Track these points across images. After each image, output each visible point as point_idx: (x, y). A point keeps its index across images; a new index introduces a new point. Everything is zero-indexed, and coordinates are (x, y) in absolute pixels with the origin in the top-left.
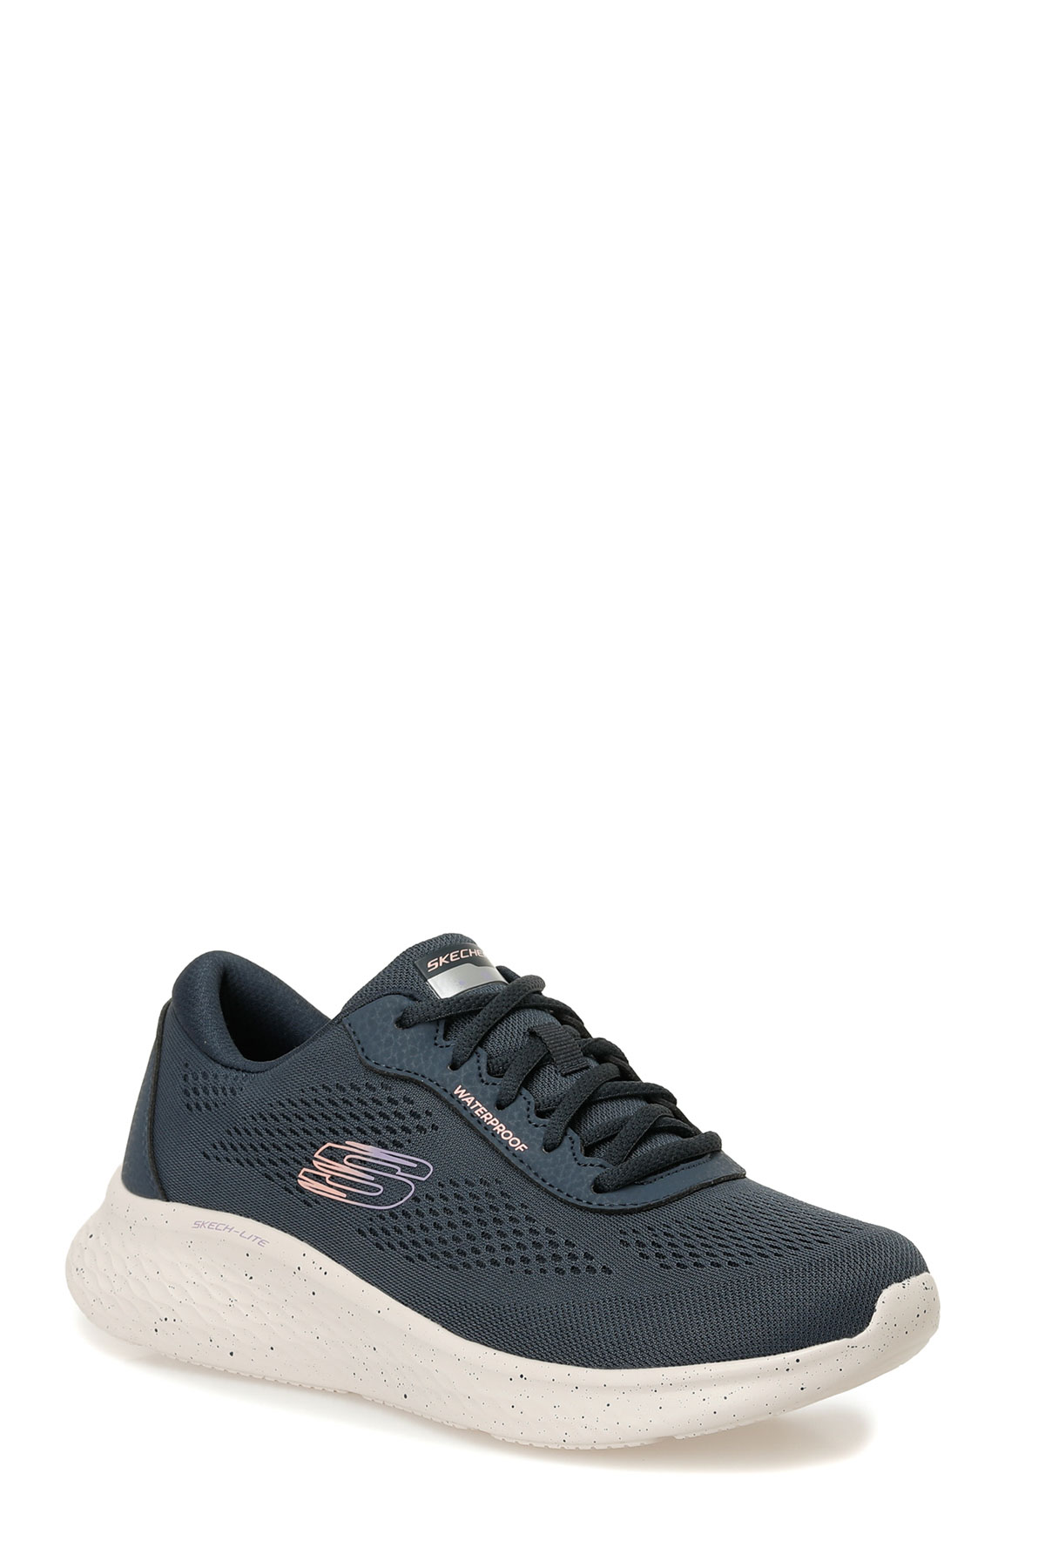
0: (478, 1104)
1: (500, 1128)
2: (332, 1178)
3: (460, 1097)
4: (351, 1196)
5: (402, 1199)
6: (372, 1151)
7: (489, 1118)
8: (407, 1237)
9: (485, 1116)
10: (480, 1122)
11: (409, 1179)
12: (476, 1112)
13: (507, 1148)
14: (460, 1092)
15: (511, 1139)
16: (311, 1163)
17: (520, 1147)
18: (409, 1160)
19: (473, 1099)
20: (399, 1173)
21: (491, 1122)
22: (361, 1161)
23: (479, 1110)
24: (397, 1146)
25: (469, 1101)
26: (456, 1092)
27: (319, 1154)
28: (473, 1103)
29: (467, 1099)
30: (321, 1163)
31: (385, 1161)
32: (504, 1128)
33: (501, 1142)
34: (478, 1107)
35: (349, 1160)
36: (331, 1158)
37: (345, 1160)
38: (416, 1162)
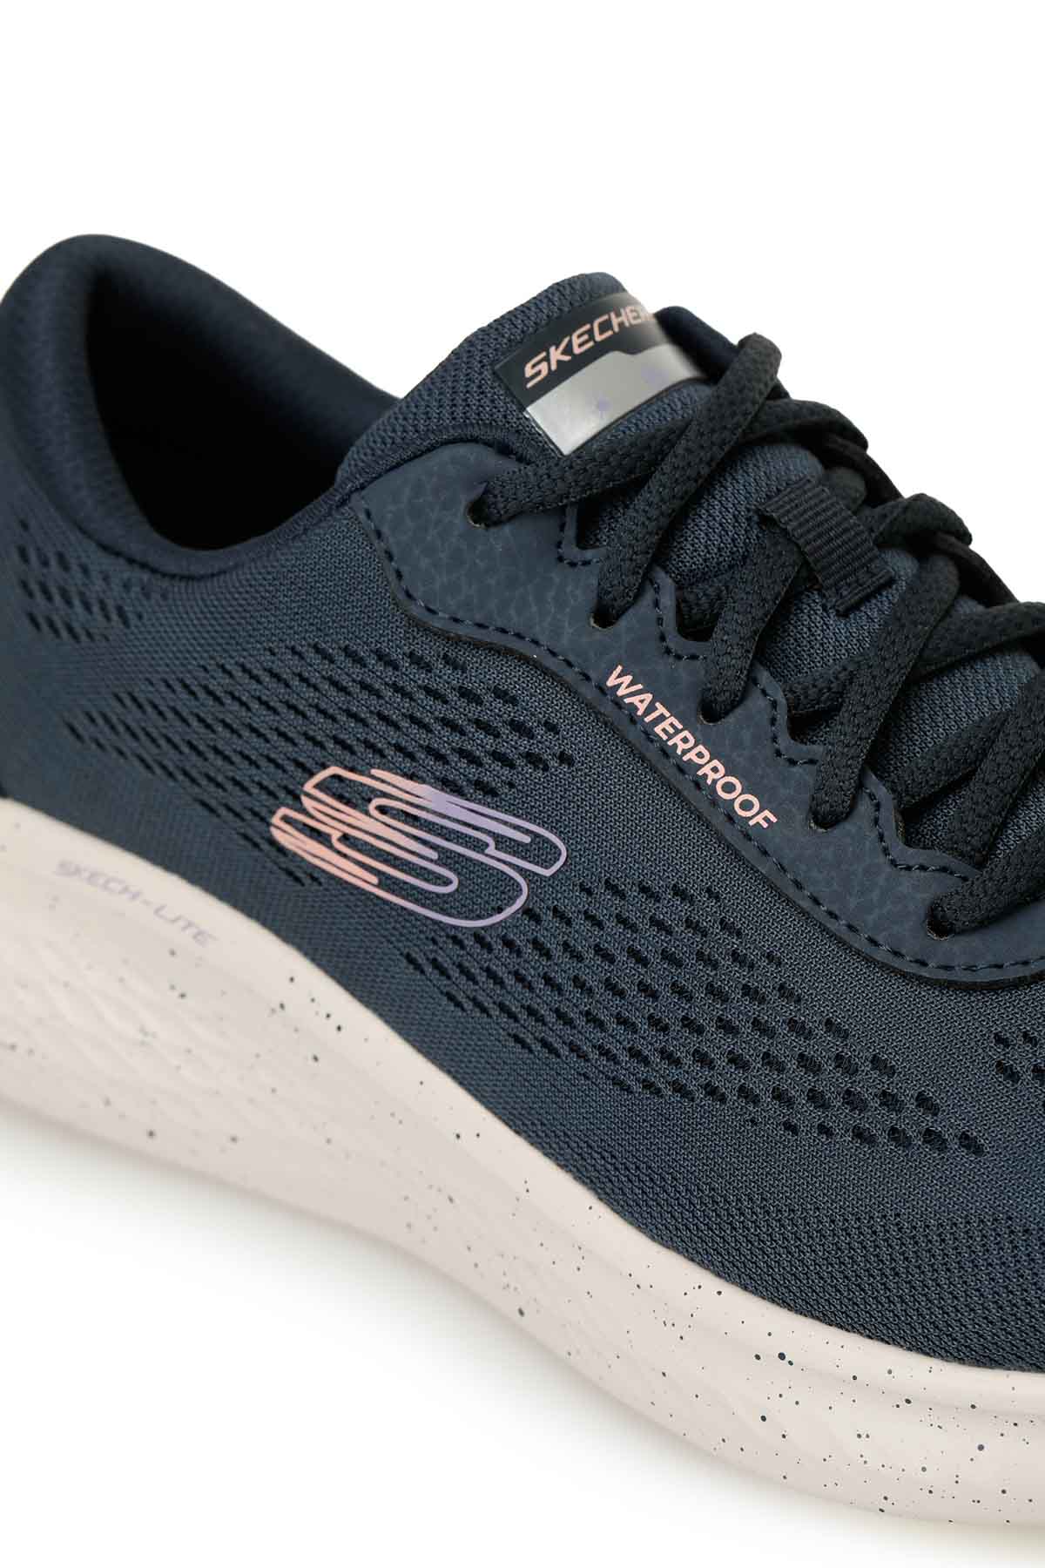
0: (661, 709)
1: (713, 771)
2: (345, 838)
3: (621, 692)
4: (386, 882)
5: (500, 910)
6: (429, 797)
7: (685, 744)
8: (516, 997)
9: (677, 740)
10: (666, 752)
11: (520, 870)
12: (658, 730)
13: (731, 818)
14: (621, 682)
15: (738, 797)
16: (297, 798)
17: (760, 817)
18: (516, 828)
19: (648, 697)
20: (491, 850)
21: (691, 756)
22: (407, 814)
23: (665, 724)
24: (486, 792)
25: (641, 702)
26: (611, 682)
27: (317, 786)
28: (651, 709)
29: (635, 700)
30: (317, 804)
31: (458, 821)
32: (722, 771)
33: (715, 801)
34: (662, 718)
35: (383, 810)
36: (340, 798)
37: (371, 807)
38: (527, 832)
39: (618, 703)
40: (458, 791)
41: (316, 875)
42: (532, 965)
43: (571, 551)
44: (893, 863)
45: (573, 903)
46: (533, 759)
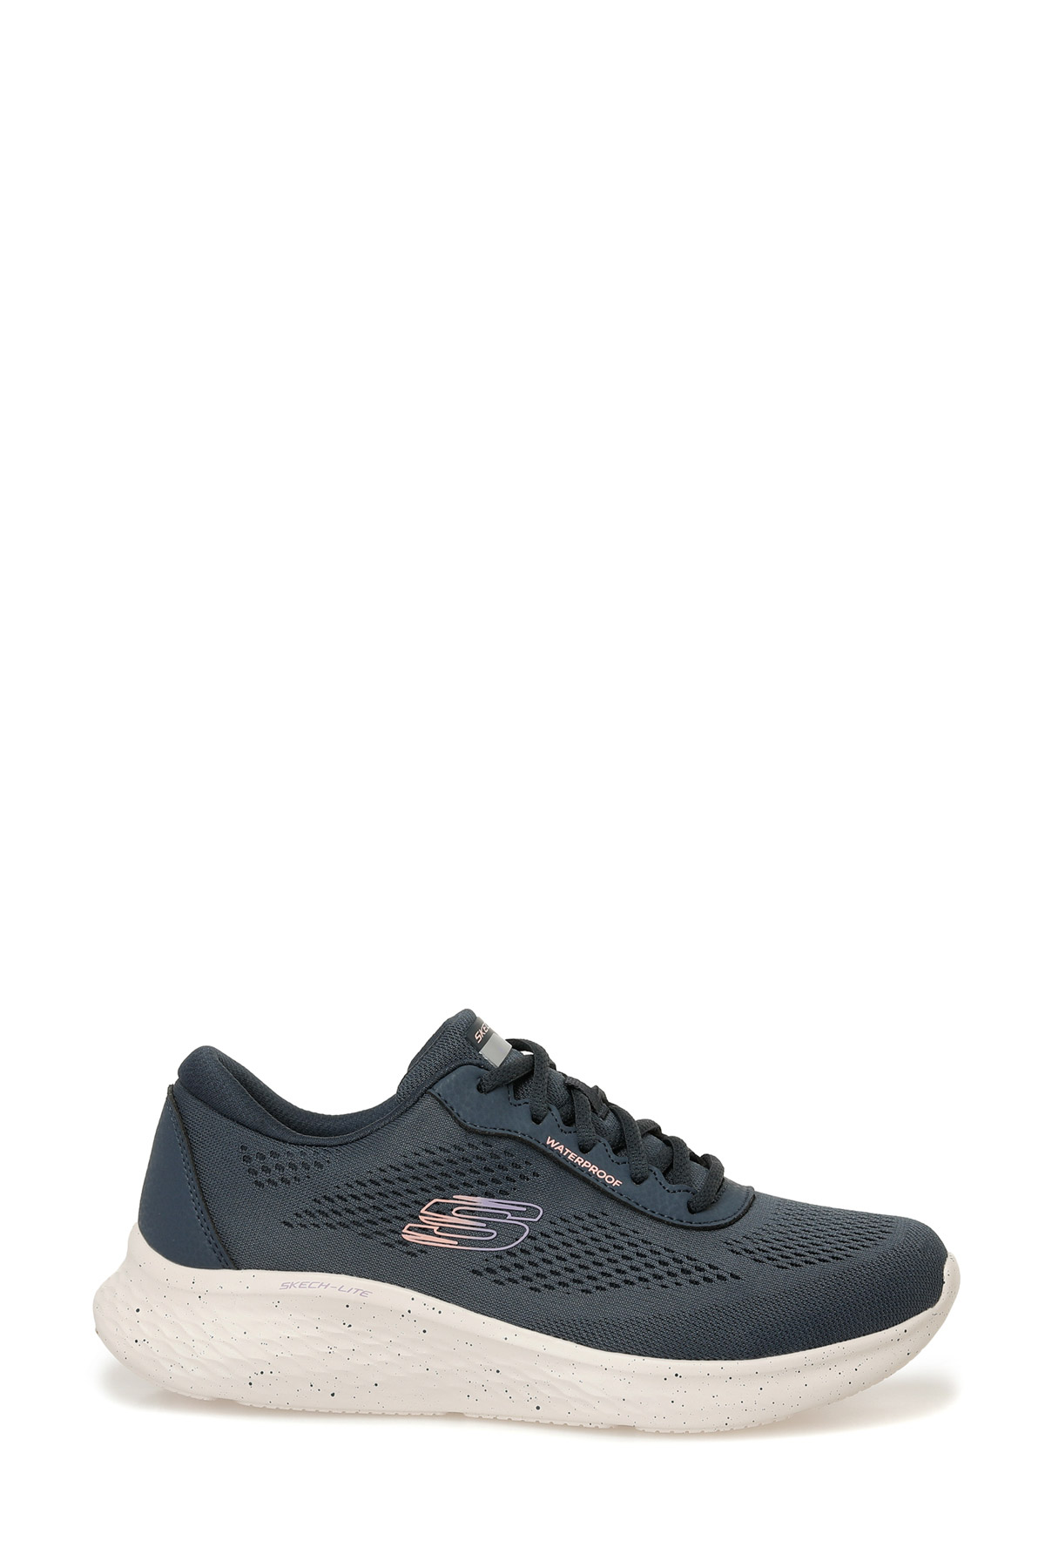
0: (568, 1151)
1: (594, 1169)
2: (440, 1229)
3: (552, 1146)
4: (461, 1242)
5: (517, 1240)
6: (480, 1201)
7: (579, 1161)
8: (530, 1271)
9: (577, 1160)
10: (575, 1165)
11: (522, 1221)
12: (569, 1157)
13: (606, 1184)
14: (551, 1142)
15: (606, 1177)
16: (417, 1218)
17: (616, 1183)
18: (518, 1205)
19: (562, 1146)
20: (509, 1216)
21: (584, 1165)
22: (471, 1211)
23: (571, 1155)
24: (503, 1194)
25: (561, 1148)
26: (548, 1143)
27: (426, 1210)
28: (564, 1151)
29: (558, 1148)
30: (427, 1217)
31: (493, 1209)
32: (597, 1169)
33: (598, 1179)
34: (569, 1154)
35: (457, 1212)
36: (437, 1212)
37: (453, 1213)
38: (524, 1206)
39: (552, 1149)
40: (493, 1197)
41: (424, 1250)
42: (536, 1257)
43: (513, 1100)
44: (668, 1191)
45: (547, 1228)
46: (522, 1177)
